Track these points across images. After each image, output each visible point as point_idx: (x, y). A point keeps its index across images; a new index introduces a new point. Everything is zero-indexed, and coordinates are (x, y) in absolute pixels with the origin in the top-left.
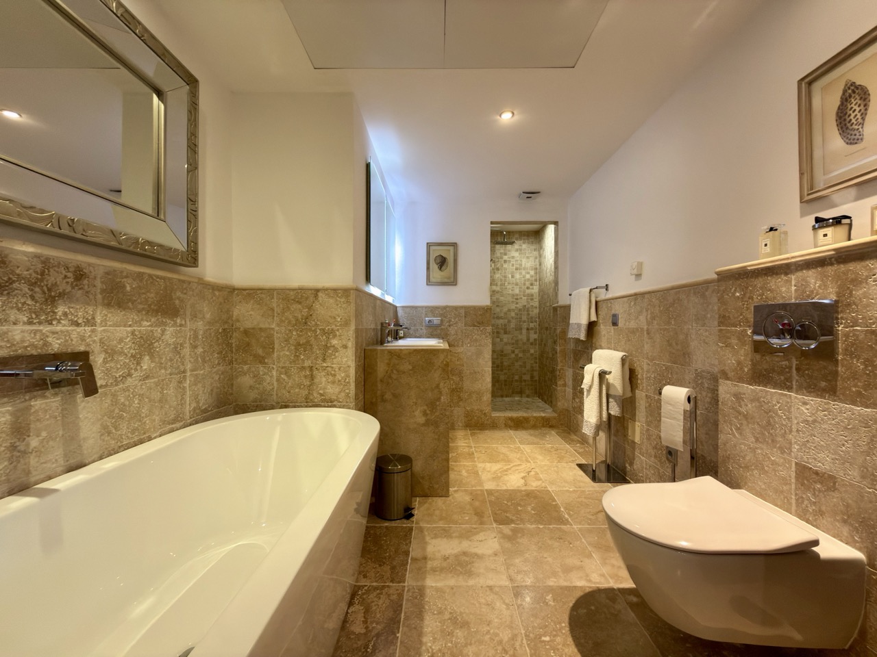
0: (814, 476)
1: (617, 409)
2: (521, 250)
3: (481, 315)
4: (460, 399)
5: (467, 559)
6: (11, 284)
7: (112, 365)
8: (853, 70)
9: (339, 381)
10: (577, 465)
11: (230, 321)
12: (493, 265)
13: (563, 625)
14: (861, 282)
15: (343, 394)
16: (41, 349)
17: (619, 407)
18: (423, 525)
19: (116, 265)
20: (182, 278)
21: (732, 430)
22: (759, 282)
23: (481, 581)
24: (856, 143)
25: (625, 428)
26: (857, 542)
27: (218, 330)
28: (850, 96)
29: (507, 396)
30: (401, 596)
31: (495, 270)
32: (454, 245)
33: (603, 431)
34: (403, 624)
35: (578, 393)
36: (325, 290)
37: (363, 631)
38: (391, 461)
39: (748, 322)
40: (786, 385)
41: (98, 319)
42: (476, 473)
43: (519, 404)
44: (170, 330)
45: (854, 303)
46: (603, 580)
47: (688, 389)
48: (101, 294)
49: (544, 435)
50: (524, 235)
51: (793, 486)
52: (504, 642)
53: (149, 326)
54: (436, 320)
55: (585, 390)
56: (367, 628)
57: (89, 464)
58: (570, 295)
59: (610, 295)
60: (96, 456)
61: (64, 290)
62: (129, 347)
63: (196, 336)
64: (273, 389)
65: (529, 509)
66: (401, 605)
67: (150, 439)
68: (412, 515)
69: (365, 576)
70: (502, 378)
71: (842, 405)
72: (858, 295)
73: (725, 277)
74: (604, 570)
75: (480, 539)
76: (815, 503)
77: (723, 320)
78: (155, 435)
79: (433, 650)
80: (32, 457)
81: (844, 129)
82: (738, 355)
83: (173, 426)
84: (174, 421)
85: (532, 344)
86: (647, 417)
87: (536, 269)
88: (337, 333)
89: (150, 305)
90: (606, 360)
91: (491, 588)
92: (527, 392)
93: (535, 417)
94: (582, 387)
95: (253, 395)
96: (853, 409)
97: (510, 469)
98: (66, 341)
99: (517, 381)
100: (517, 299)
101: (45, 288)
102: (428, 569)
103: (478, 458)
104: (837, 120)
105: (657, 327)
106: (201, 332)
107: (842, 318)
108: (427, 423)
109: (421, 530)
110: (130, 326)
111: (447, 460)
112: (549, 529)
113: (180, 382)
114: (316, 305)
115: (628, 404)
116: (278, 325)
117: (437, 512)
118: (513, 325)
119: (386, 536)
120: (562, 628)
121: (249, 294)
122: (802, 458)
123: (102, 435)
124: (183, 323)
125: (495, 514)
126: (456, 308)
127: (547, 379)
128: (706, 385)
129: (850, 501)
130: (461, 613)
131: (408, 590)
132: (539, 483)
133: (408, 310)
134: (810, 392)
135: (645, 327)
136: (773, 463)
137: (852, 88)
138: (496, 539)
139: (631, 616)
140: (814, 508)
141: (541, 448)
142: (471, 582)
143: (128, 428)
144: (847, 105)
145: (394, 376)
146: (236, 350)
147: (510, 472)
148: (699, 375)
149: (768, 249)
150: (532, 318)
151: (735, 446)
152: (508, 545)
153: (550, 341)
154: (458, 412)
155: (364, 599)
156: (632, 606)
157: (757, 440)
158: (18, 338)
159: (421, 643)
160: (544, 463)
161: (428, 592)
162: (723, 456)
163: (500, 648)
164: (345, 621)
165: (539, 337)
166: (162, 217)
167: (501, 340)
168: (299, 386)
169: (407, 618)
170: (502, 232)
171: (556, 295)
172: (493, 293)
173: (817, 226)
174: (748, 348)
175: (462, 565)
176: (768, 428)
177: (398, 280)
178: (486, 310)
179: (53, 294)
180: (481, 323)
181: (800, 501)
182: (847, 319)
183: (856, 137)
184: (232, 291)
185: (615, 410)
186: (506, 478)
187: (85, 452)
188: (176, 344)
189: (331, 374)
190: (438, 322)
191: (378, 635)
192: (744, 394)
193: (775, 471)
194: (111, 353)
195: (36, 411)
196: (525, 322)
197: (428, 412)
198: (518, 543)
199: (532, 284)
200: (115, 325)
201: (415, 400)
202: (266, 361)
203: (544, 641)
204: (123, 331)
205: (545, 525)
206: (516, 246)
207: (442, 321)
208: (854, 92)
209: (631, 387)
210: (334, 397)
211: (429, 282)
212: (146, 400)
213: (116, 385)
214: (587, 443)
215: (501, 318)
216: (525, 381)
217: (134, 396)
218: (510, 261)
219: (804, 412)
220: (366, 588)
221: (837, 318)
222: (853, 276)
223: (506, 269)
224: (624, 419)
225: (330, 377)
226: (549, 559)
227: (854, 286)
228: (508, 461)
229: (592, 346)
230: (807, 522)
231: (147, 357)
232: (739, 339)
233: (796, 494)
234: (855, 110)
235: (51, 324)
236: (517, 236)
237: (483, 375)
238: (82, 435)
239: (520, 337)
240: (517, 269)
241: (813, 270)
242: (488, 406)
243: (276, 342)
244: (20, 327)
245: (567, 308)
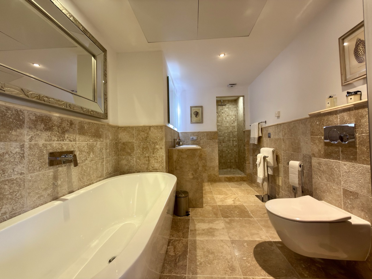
0: (350, 193)
1: (272, 172)
2: (229, 108)
3: (213, 135)
4: (206, 170)
5: (212, 230)
6: (53, 127)
7: (81, 156)
8: (359, 35)
9: (159, 162)
10: (256, 196)
11: (118, 139)
12: (217, 114)
13: (251, 254)
14: (364, 117)
15: (161, 167)
16: (61, 150)
17: (272, 171)
18: (193, 218)
19: (82, 119)
20: (102, 124)
21: (317, 177)
22: (326, 118)
23: (218, 238)
24: (362, 62)
25: (275, 180)
26: (367, 218)
27: (114, 143)
28: (359, 44)
29: (225, 169)
30: (187, 243)
31: (218, 116)
32: (202, 107)
33: (266, 181)
34: (189, 253)
35: (255, 166)
36: (153, 126)
37: (174, 255)
38: (180, 193)
39: (322, 134)
40: (337, 158)
41: (77, 139)
42: (214, 199)
43: (230, 172)
44: (99, 143)
45: (362, 125)
46: (267, 238)
47: (299, 162)
48: (78, 130)
49: (241, 184)
50: (230, 102)
51: (342, 198)
52: (228, 259)
53: (92, 142)
54: (195, 138)
55: (258, 165)
56: (175, 254)
57: (75, 191)
58: (250, 126)
59: (267, 125)
60: (77, 189)
61: (67, 129)
62: (86, 149)
63: (107, 145)
64: (134, 165)
65: (236, 212)
66: (188, 246)
67: (93, 183)
68: (189, 215)
69: (173, 236)
70: (223, 161)
71: (359, 165)
72: (363, 122)
73: (313, 116)
74: (267, 235)
75: (217, 223)
76: (350, 204)
77: (312, 133)
78: (95, 182)
79: (201, 261)
80: (59, 188)
81: (357, 57)
82: (319, 147)
83: (100, 179)
84: (100, 177)
85: (235, 147)
86: (284, 175)
87: (235, 115)
88: (158, 143)
89: (92, 134)
90: (266, 152)
91: (222, 241)
92: (234, 167)
93: (237, 177)
94: (256, 163)
95: (127, 168)
96: (363, 166)
97: (227, 197)
98: (68, 147)
99: (229, 162)
100: (228, 128)
101: (62, 128)
102: (197, 234)
103: (214, 193)
104: (354, 54)
105: (287, 137)
106: (108, 144)
107: (357, 131)
108: (194, 178)
109: (193, 220)
110: (86, 141)
111: (202, 193)
112: (244, 220)
113: (102, 162)
114: (150, 133)
115: (276, 170)
116: (136, 141)
117: (199, 214)
118: (226, 139)
119: (180, 222)
120: (250, 255)
121: (124, 129)
122: (345, 186)
123: (78, 181)
124: (103, 140)
125: (222, 214)
126: (203, 132)
127: (242, 161)
128: (308, 160)
129: (364, 202)
130: (211, 249)
131: (190, 241)
132: (240, 202)
133: (183, 134)
134: (347, 160)
135: (282, 138)
136: (334, 189)
137: (359, 41)
138: (223, 223)
139: (278, 251)
140: (350, 206)
141: (240, 189)
142: (214, 239)
143: (86, 179)
144: (358, 48)
145: (180, 160)
146: (120, 151)
147: (228, 198)
148: (304, 156)
149: (329, 105)
150: (234, 136)
151: (319, 184)
152: (228, 226)
153: (242, 145)
154: (205, 175)
155: (173, 244)
156: (279, 247)
157: (327, 180)
158: (55, 146)
159: (196, 259)
160: (241, 195)
161: (198, 242)
162: (315, 188)
163: (227, 261)
164: (167, 251)
165: (238, 144)
166: (96, 101)
167: (222, 145)
168: (144, 164)
169: (190, 251)
170: (220, 101)
171: (245, 126)
172: (218, 126)
173: (348, 95)
174: (322, 144)
175: (210, 232)
176: (332, 175)
177: (179, 122)
178: (215, 133)
179: (64, 130)
180: (213, 138)
181: (345, 204)
182: (359, 131)
183: (362, 60)
184: (119, 127)
185: (271, 172)
186: (226, 201)
187: (74, 187)
188: (100, 148)
189: (156, 159)
190: (196, 138)
191: (180, 256)
192: (322, 162)
193: (335, 192)
194: (81, 151)
195: (60, 172)
196: (231, 138)
197: (194, 174)
198: (232, 225)
199: (234, 122)
200: (82, 141)
201: (188, 169)
202: (131, 154)
203: (244, 259)
204: (84, 143)
205: (243, 218)
206: (227, 106)
207: (197, 138)
208: (360, 43)
209: (277, 163)
210: (157, 168)
211: (192, 122)
212: (92, 169)
213: (83, 163)
214: (260, 187)
215: (222, 136)
216: (232, 162)
217: (88, 168)
218: (224, 113)
219: (345, 168)
220: (173, 240)
221: (356, 131)
222: (361, 114)
223: (223, 116)
224: (275, 176)
225: (156, 160)
226: (245, 231)
227: (361, 118)
228: (227, 194)
229: (260, 147)
230: (348, 212)
231: (92, 153)
232: (319, 141)
233: (343, 201)
234: (361, 50)
235: (64, 141)
236: (227, 102)
237: (215, 160)
238: (73, 181)
239: (229, 144)
240: (227, 116)
241: (346, 113)
242: (217, 172)
243: (135, 147)
244: (55, 142)
245: (249, 131)
